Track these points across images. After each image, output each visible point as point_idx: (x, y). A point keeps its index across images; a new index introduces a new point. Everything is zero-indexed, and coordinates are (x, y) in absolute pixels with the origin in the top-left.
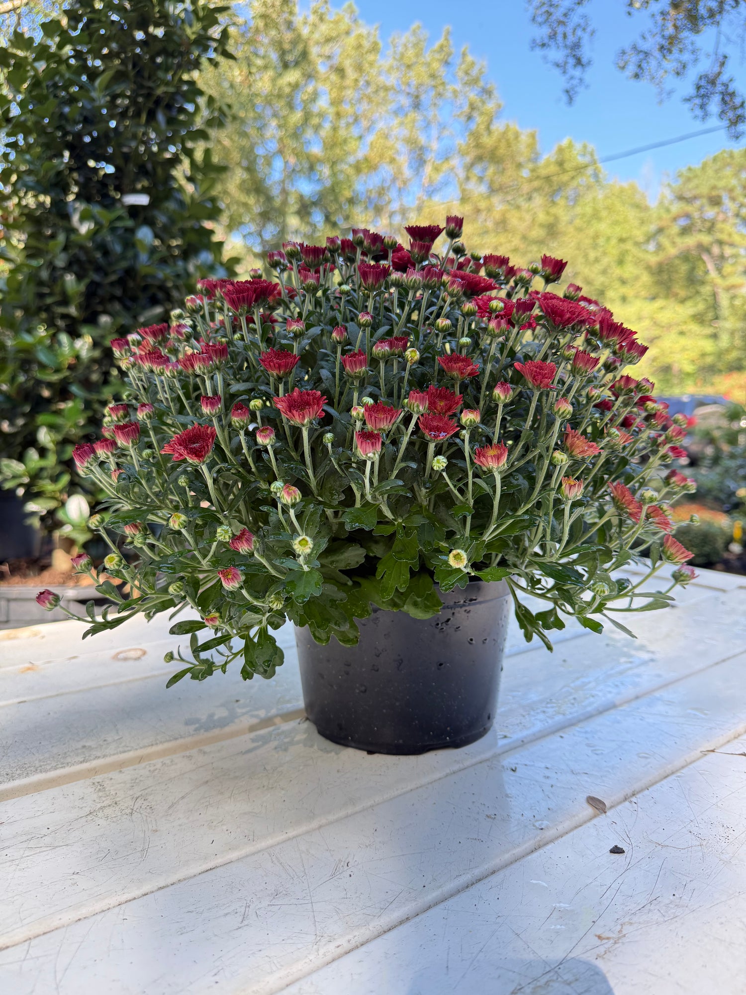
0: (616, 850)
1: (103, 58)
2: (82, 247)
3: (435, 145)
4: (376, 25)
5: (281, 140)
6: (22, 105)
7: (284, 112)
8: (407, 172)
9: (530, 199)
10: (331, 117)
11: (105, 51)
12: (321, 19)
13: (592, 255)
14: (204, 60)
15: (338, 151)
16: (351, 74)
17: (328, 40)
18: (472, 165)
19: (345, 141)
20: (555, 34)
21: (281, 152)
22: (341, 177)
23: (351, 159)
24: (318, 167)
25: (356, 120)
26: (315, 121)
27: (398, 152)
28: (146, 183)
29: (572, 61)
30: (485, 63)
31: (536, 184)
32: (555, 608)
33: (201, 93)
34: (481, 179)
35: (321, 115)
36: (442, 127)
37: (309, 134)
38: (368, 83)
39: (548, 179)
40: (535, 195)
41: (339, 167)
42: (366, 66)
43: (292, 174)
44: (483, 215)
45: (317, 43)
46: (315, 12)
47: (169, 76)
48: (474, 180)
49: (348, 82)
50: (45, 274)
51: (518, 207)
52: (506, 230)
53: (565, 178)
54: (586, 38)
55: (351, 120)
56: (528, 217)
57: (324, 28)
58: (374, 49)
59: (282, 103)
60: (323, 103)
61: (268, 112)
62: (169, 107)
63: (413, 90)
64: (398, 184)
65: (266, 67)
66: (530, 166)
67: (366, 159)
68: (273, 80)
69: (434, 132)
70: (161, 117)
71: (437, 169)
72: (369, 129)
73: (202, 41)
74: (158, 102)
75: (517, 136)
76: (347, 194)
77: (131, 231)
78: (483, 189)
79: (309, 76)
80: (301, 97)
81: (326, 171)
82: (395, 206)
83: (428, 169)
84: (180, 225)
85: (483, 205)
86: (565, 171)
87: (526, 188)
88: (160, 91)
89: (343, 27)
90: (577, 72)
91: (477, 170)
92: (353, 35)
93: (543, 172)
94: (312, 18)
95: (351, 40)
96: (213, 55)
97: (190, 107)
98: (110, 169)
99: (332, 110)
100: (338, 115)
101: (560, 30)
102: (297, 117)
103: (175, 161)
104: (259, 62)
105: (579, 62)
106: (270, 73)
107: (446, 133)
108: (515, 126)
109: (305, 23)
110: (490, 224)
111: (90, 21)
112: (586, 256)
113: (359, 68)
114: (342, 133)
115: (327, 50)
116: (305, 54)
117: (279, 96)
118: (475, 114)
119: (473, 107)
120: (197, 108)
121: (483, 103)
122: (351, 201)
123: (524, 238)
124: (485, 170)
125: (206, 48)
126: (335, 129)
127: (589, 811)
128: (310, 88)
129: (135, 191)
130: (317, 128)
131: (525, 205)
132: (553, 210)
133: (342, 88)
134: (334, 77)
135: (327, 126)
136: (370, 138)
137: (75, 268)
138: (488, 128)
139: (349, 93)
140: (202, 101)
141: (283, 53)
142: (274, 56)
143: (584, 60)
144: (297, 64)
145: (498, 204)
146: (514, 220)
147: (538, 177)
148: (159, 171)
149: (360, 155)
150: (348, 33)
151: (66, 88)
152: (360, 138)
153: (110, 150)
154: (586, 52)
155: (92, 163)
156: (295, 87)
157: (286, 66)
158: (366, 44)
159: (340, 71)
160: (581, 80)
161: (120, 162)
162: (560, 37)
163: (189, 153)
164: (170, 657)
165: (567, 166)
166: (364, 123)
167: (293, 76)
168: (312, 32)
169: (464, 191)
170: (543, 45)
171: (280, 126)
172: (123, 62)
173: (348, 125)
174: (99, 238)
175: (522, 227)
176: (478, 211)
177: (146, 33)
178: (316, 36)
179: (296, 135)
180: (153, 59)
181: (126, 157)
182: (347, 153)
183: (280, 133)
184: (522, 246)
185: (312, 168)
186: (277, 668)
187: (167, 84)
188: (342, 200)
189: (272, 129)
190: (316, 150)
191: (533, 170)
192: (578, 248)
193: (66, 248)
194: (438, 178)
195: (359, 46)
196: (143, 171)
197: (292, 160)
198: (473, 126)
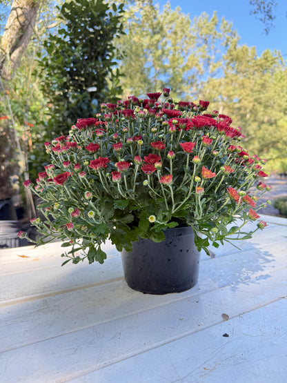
0: (226, 335)
1: (80, 40)
2: (73, 108)
3: (213, 57)
4: (189, 14)
5: (154, 61)
6: (52, 60)
7: (154, 51)
8: (203, 69)
9: (254, 74)
10: (172, 51)
11: (81, 37)
12: (168, 15)
13: (282, 94)
14: (115, 36)
15: (176, 64)
16: (180, 33)
17: (171, 22)
18: (229, 63)
19: (178, 60)
20: (260, 7)
21: (153, 66)
22: (177, 73)
23: (181, 66)
24: (168, 71)
25: (182, 50)
26: (166, 53)
27: (199, 61)
28: (96, 83)
29: (267, 17)
30: (231, 22)
31: (256, 68)
32: (207, 238)
33: (114, 48)
34: (233, 68)
35: (168, 50)
36: (216, 49)
37: (164, 58)
38: (186, 36)
39: (261, 65)
40: (256, 72)
41: (175, 70)
42: (185, 29)
43: (158, 73)
44: (234, 83)
45: (167, 23)
46: (165, 12)
47: (102, 44)
48: (230, 69)
49: (178, 37)
50: (61, 119)
51: (249, 78)
52: (244, 87)
53: (268, 64)
54: (273, 7)
55: (180, 51)
56: (253, 82)
57: (169, 17)
58: (188, 23)
59: (153, 48)
60: (168, 46)
61: (148, 52)
62: (103, 55)
63: (203, 37)
64: (200, 73)
65: (147, 35)
66: (254, 61)
67: (187, 65)
68: (150, 39)
69: (213, 52)
70: (100, 59)
71: (214, 67)
72: (187, 54)
73: (114, 30)
74: (99, 53)
75: (247, 50)
76: (180, 79)
77: (90, 101)
78: (234, 72)
79: (163, 37)
80: (161, 44)
81: (171, 71)
82: (199, 82)
83: (211, 67)
84: (108, 97)
85: (234, 78)
86: (268, 61)
87: (251, 70)
88: (99, 50)
89: (176, 16)
90: (270, 22)
91: (231, 65)
92: (180, 19)
93: (258, 63)
94: (164, 14)
95: (179, 21)
96: (118, 34)
97: (110, 54)
98: (83, 79)
99: (173, 48)
100: (175, 50)
101: (262, 6)
102: (160, 52)
103: (106, 74)
104: (145, 33)
105: (270, 17)
106: (149, 37)
107: (217, 51)
108: (246, 46)
109: (162, 17)
110: (237, 86)
111: (75, 27)
112: (279, 95)
113: (183, 31)
114: (177, 56)
115: (170, 26)
116: (161, 29)
117: (152, 45)
118: (229, 43)
119: (228, 41)
120: (113, 54)
121: (232, 38)
122: (182, 82)
123: (252, 90)
124: (234, 64)
125: (115, 32)
126: (174, 55)
127: (222, 319)
128: (164, 41)
129: (92, 86)
130: (167, 55)
131: (251, 77)
132: (263, 78)
133: (176, 39)
134: (173, 36)
135: (171, 54)
136: (188, 57)
137: (71, 116)
138: (235, 48)
139: (179, 41)
140: (115, 51)
141: (153, 29)
142: (150, 31)
143: (273, 17)
144: (158, 33)
145: (241, 78)
146: (247, 83)
147: (257, 65)
148: (100, 78)
149: (184, 64)
150: (178, 18)
151: (67, 52)
152: (184, 57)
153: (82, 72)
154: (273, 13)
155: (77, 78)
156: (158, 41)
157: (155, 33)
158: (185, 22)
159: (175, 33)
160: (272, 24)
161: (86, 76)
162: (262, 8)
163: (111, 70)
164: (63, 255)
165: (269, 59)
166: (185, 52)
167: (157, 37)
168: (164, 20)
169: (226, 73)
170: (255, 12)
171: (153, 56)
172: (86, 40)
173: (179, 53)
174: (79, 104)
175: (251, 85)
176: (232, 81)
177: (94, 29)
178: (167, 21)
179: (159, 59)
180: (96, 38)
181: (88, 74)
182: (179, 64)
183: (153, 59)
184: (251, 93)
185: (165, 71)
186: (104, 260)
187: (102, 46)
188: (177, 82)
189: (150, 58)
190: (167, 64)
191: (255, 63)
192: (275, 92)
193: (68, 109)
194: (215, 70)
195: (182, 23)
196: (94, 79)
197: (158, 69)
198: (229, 49)
